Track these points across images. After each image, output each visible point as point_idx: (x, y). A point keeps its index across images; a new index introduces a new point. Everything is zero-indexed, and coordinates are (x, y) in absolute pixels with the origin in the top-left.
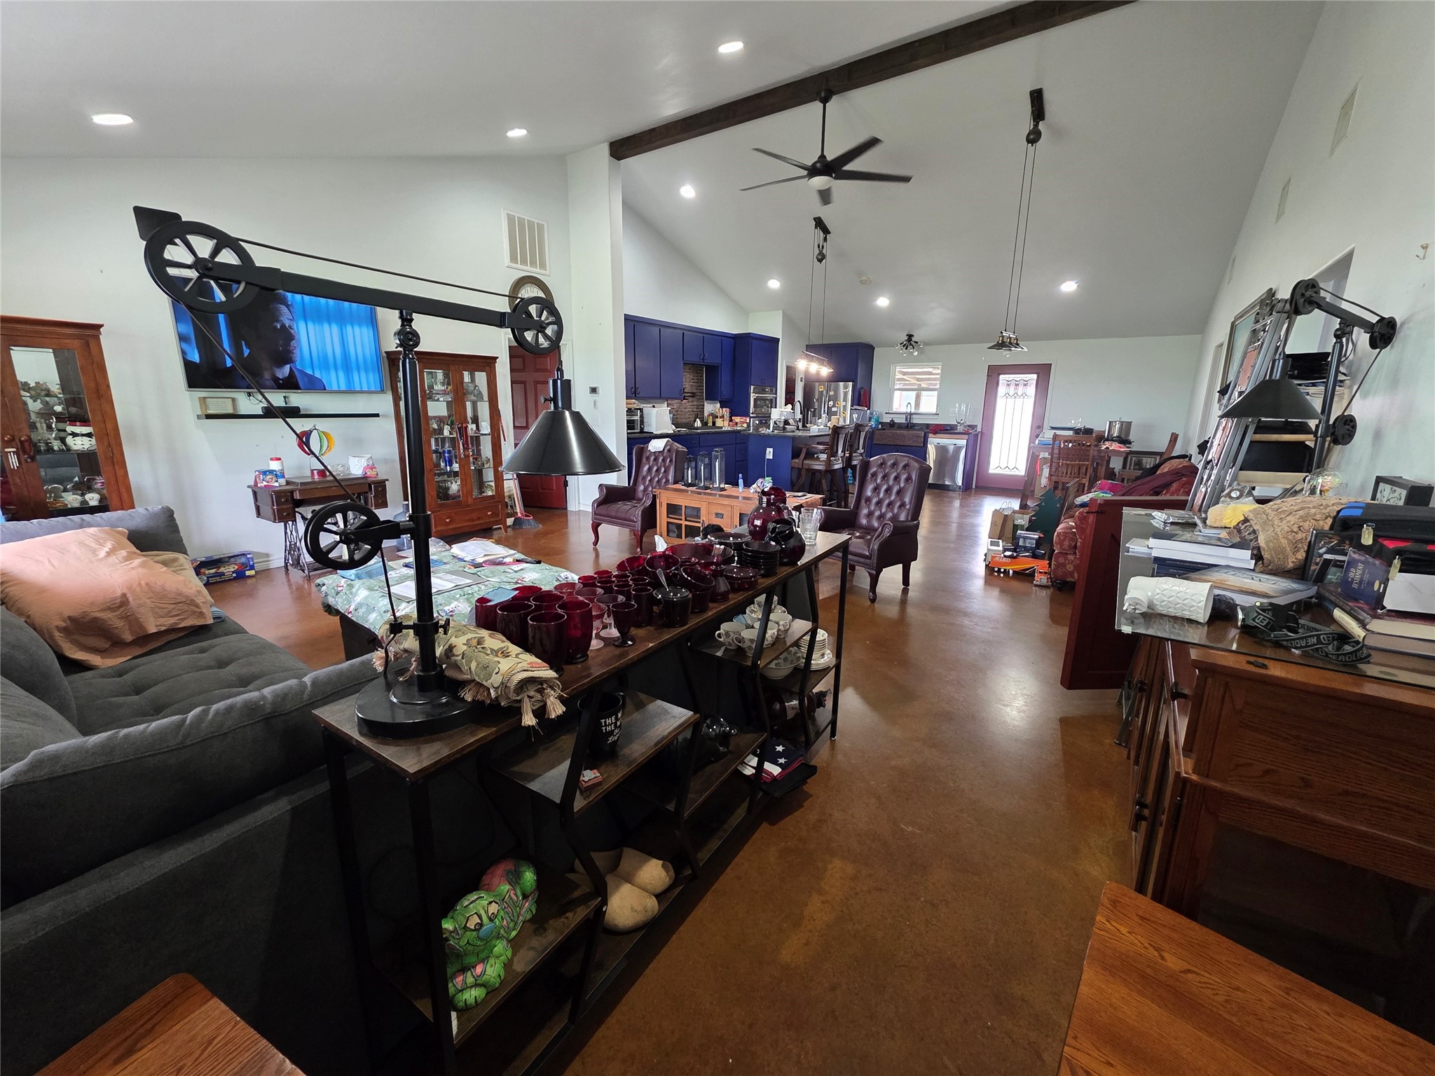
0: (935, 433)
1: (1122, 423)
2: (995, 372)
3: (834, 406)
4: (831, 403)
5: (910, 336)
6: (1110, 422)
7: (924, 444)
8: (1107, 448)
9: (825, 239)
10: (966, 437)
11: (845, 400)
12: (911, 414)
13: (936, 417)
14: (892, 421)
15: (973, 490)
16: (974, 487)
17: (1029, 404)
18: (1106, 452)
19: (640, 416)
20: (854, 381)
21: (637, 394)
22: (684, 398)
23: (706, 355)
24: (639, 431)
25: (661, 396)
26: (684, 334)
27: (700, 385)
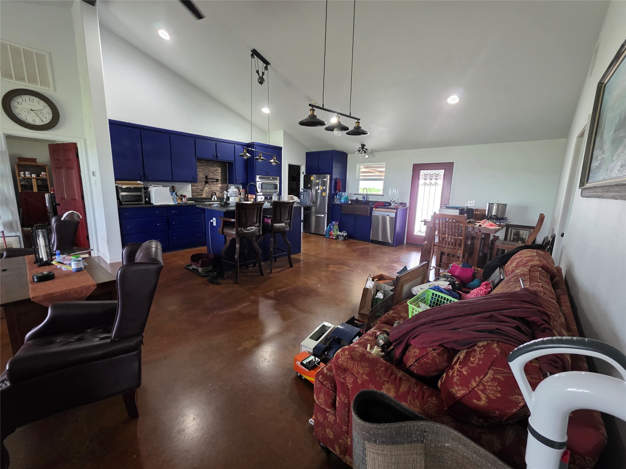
0: (376, 207)
1: (498, 205)
2: (417, 168)
3: (319, 189)
4: (317, 187)
5: (363, 146)
6: (489, 204)
7: (370, 215)
8: (480, 226)
9: (266, 68)
10: (395, 211)
11: (325, 186)
12: (367, 195)
14: (357, 199)
15: (405, 246)
16: (405, 243)
17: (439, 189)
18: (479, 229)
19: (145, 193)
20: (331, 174)
21: (146, 178)
22: (206, 182)
23: (218, 154)
24: (144, 203)
25: (174, 180)
26: (195, 141)
27: (223, 174)
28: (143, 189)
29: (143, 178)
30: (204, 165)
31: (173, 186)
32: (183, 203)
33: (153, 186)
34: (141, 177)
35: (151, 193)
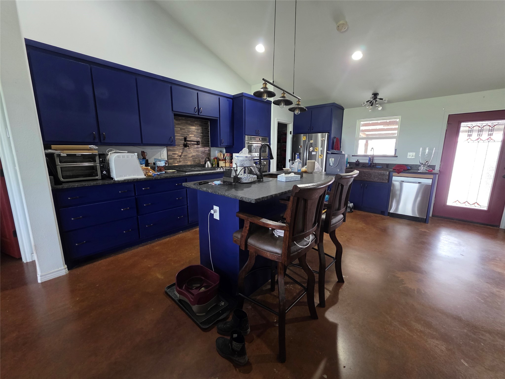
0: (398, 172)
2: (456, 120)
3: (313, 151)
4: (311, 149)
5: (375, 95)
7: (388, 181)
10: (432, 176)
11: (322, 146)
13: (395, 158)
14: (357, 161)
19: (101, 162)
20: (329, 132)
21: (102, 139)
22: (185, 146)
23: (201, 108)
24: (100, 178)
25: (143, 143)
26: (171, 88)
27: (204, 135)
28: (98, 157)
29: (97, 140)
30: (182, 124)
31: (144, 152)
32: (156, 175)
33: (115, 151)
34: (94, 138)
35: (110, 162)
